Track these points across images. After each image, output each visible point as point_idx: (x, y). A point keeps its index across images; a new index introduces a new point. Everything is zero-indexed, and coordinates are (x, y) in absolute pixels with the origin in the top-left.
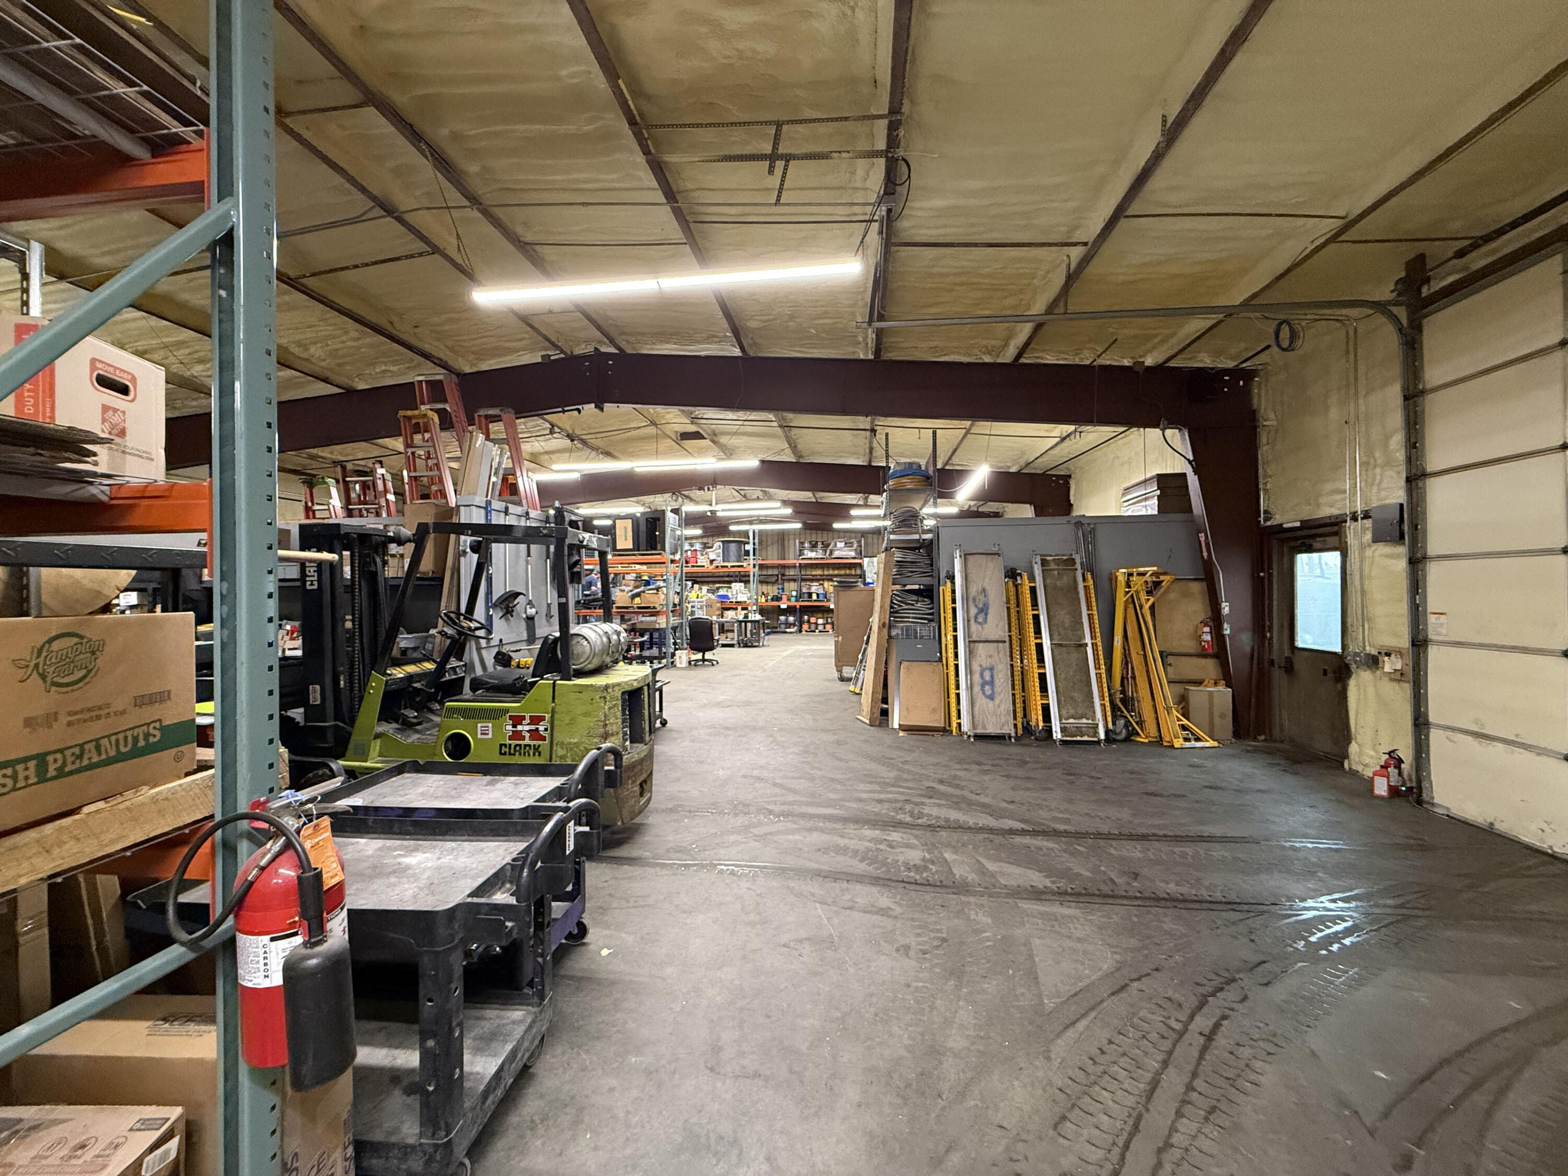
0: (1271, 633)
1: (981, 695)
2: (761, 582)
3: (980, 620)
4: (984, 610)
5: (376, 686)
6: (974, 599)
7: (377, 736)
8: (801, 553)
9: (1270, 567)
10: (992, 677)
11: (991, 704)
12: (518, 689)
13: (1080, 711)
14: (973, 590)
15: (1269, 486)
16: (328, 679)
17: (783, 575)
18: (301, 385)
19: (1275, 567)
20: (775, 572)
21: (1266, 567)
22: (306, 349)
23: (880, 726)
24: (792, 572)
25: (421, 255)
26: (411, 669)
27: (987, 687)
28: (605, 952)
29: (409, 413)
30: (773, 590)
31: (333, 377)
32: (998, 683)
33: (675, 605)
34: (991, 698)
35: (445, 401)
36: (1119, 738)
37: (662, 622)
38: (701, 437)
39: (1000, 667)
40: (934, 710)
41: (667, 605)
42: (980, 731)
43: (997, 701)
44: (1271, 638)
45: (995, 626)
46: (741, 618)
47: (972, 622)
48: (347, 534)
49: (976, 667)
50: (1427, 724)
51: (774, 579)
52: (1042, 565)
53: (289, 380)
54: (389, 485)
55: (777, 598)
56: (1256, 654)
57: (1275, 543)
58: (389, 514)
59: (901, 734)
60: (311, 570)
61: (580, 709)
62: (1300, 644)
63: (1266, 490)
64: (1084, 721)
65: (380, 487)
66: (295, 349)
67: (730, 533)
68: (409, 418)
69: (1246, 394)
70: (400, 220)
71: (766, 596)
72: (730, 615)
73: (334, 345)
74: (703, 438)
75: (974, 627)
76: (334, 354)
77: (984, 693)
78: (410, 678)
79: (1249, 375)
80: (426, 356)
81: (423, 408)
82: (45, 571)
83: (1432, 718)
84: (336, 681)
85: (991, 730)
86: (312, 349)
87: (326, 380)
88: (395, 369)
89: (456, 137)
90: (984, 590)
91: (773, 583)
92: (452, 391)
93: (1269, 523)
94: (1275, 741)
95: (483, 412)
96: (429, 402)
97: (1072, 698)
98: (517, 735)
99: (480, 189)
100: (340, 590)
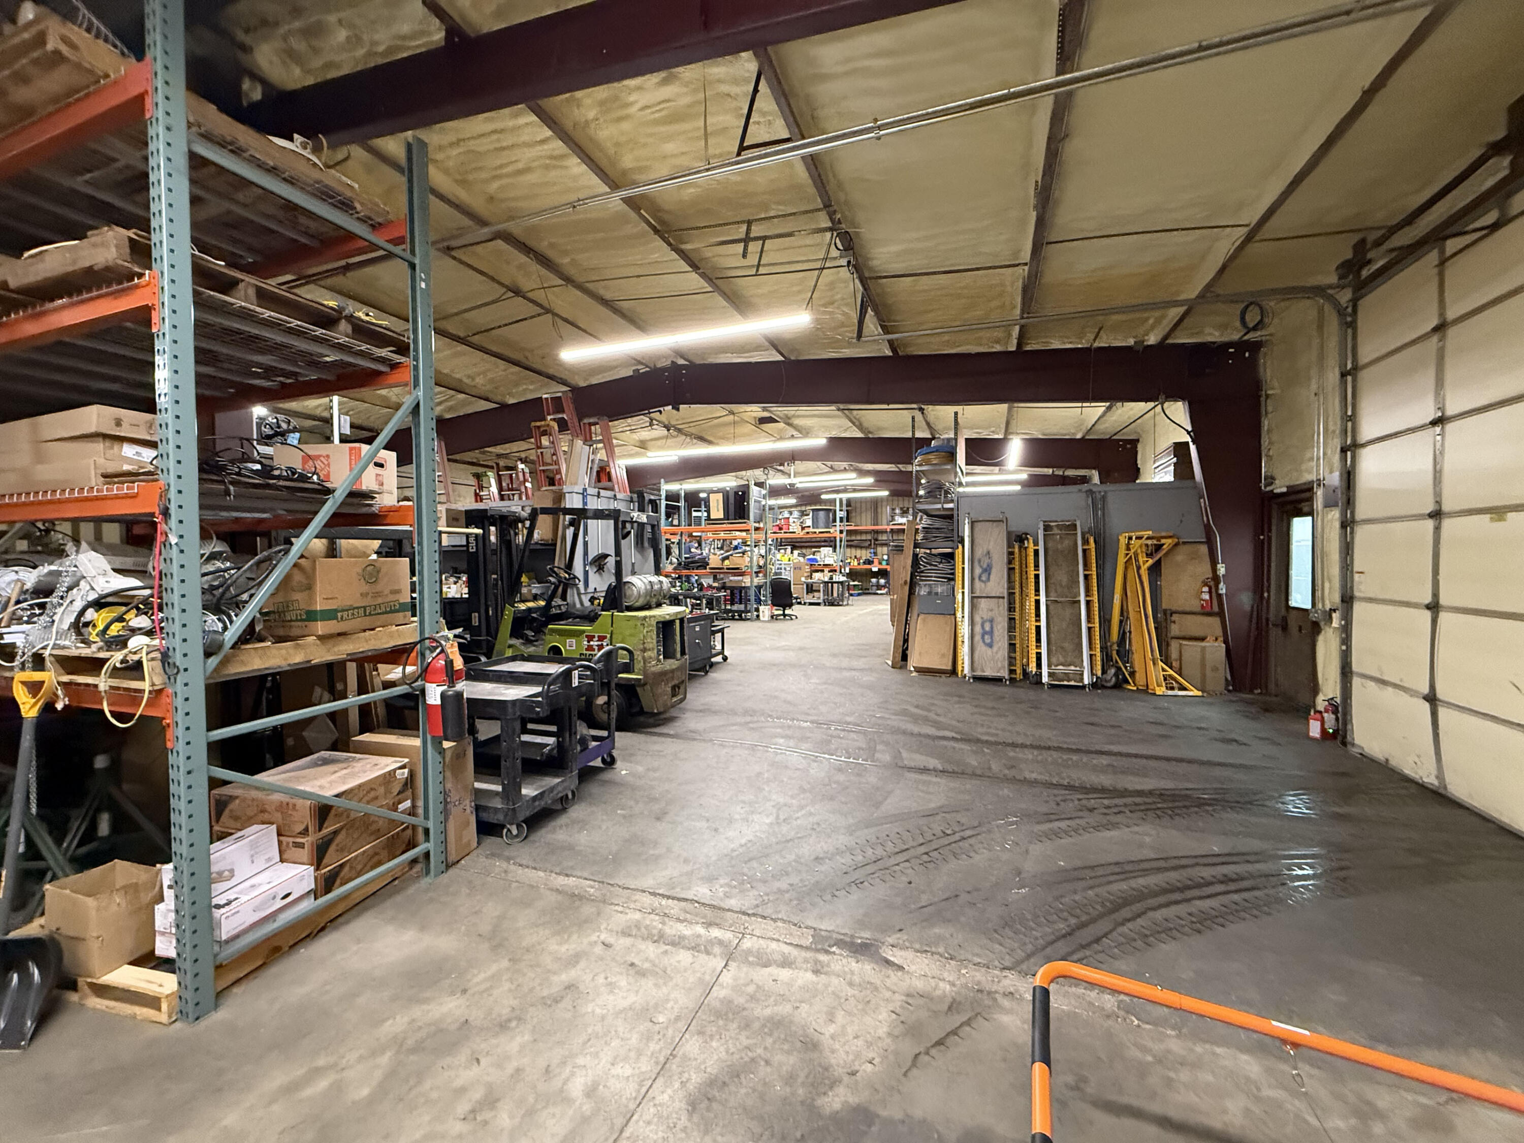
0: (1269, 592)
1: (981, 643)
2: (849, 546)
3: (984, 578)
4: (988, 570)
5: (508, 614)
6: (979, 561)
7: (510, 646)
8: (893, 520)
9: (1270, 530)
10: (992, 628)
11: (989, 651)
12: (591, 618)
13: (1069, 660)
14: (979, 553)
15: (1271, 453)
16: (483, 611)
17: (876, 540)
18: (470, 403)
19: (1274, 528)
20: (869, 537)
21: (1266, 530)
22: (473, 379)
23: (901, 668)
24: (884, 537)
25: (539, 315)
26: (531, 604)
27: (986, 637)
28: (624, 772)
29: (538, 424)
30: (865, 554)
31: (491, 396)
32: (996, 633)
33: (760, 567)
34: (990, 645)
35: (563, 412)
36: (1109, 685)
37: (746, 581)
38: (774, 421)
39: (1000, 619)
40: (943, 655)
41: (751, 567)
42: (979, 673)
43: (995, 649)
44: (1269, 596)
45: (997, 584)
46: (826, 579)
47: (977, 580)
48: (492, 516)
49: (978, 619)
50: (1351, 672)
51: (867, 544)
52: (1045, 530)
53: (464, 400)
54: (528, 475)
55: (869, 562)
56: (1255, 613)
57: (1275, 507)
58: (527, 497)
59: (914, 674)
60: (472, 540)
61: (627, 633)
62: (1293, 603)
63: (1267, 456)
64: (1072, 668)
65: (521, 478)
66: (465, 380)
67: (821, 502)
68: (539, 427)
69: (1252, 365)
70: (524, 297)
71: (859, 560)
72: (817, 576)
73: (490, 375)
74: (777, 422)
75: (978, 584)
76: (492, 381)
77: (984, 641)
78: (529, 610)
79: (1255, 347)
80: (551, 377)
81: (549, 418)
82: (343, 541)
83: (1355, 667)
84: (487, 612)
85: (988, 673)
86: (477, 380)
87: (487, 399)
88: (531, 387)
89: (552, 245)
90: (988, 553)
91: (866, 548)
92: (568, 405)
93: (1268, 489)
94: (1270, 695)
95: (586, 421)
96: (554, 413)
97: (1062, 648)
98: (590, 648)
99: (572, 272)
100: (488, 552)
